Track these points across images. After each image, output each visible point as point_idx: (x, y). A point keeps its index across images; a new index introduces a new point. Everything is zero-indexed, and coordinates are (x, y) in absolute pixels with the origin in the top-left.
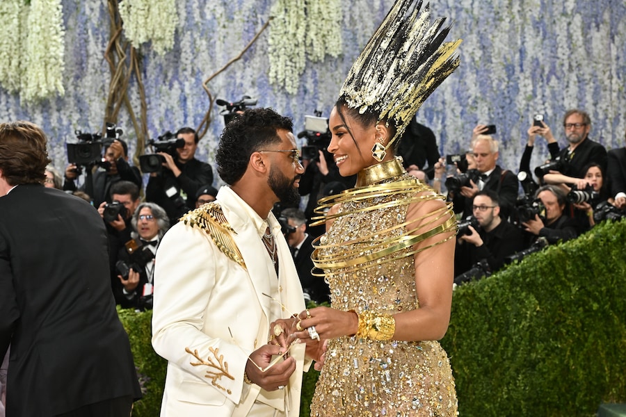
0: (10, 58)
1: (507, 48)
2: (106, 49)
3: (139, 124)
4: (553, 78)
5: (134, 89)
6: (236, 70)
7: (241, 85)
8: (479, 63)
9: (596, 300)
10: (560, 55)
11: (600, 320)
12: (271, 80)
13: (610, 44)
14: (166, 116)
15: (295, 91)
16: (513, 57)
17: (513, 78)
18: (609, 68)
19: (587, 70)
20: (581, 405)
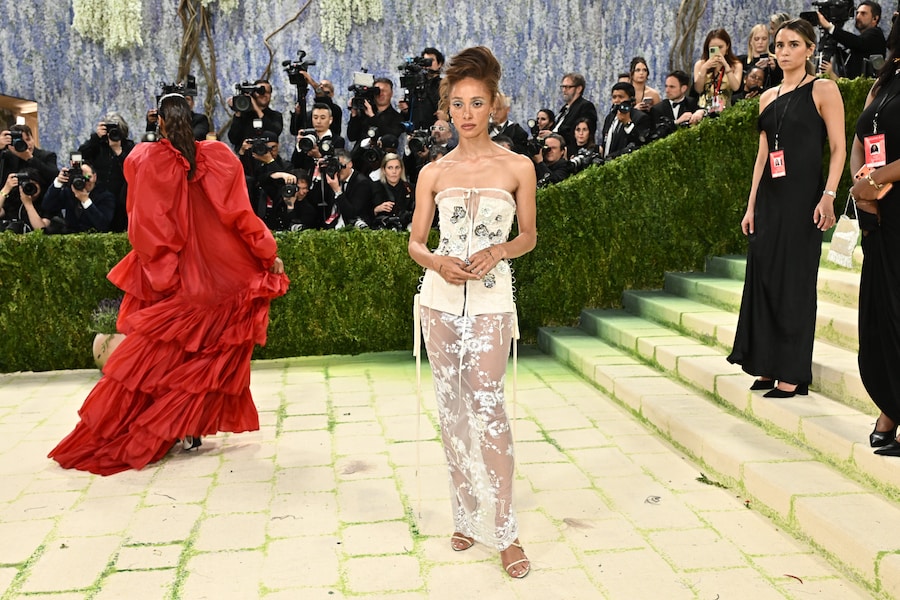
0: (94, 11)
1: (518, 19)
2: (179, 7)
3: (209, 74)
4: (555, 45)
5: (204, 43)
6: (293, 29)
7: (297, 43)
9: (583, 229)
10: (561, 26)
11: (585, 244)
12: (323, 40)
13: (601, 19)
14: (233, 67)
15: (343, 50)
16: (523, 27)
17: (522, 44)
18: (599, 39)
19: (582, 40)
20: (568, 310)
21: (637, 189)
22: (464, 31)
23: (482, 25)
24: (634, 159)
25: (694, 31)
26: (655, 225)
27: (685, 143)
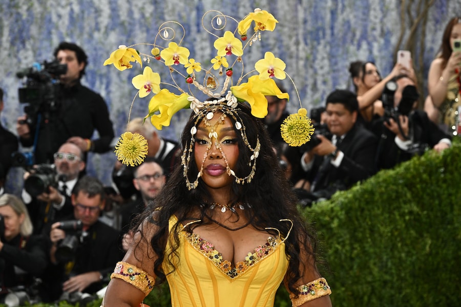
1: (182, 4)
8: (150, 20)
13: (296, 6)
16: (189, 15)
17: (189, 39)
18: (295, 32)
21: (360, 241)
22: (104, 20)
23: (130, 13)
24: (355, 197)
25: (425, 23)
26: (387, 292)
27: (425, 176)
